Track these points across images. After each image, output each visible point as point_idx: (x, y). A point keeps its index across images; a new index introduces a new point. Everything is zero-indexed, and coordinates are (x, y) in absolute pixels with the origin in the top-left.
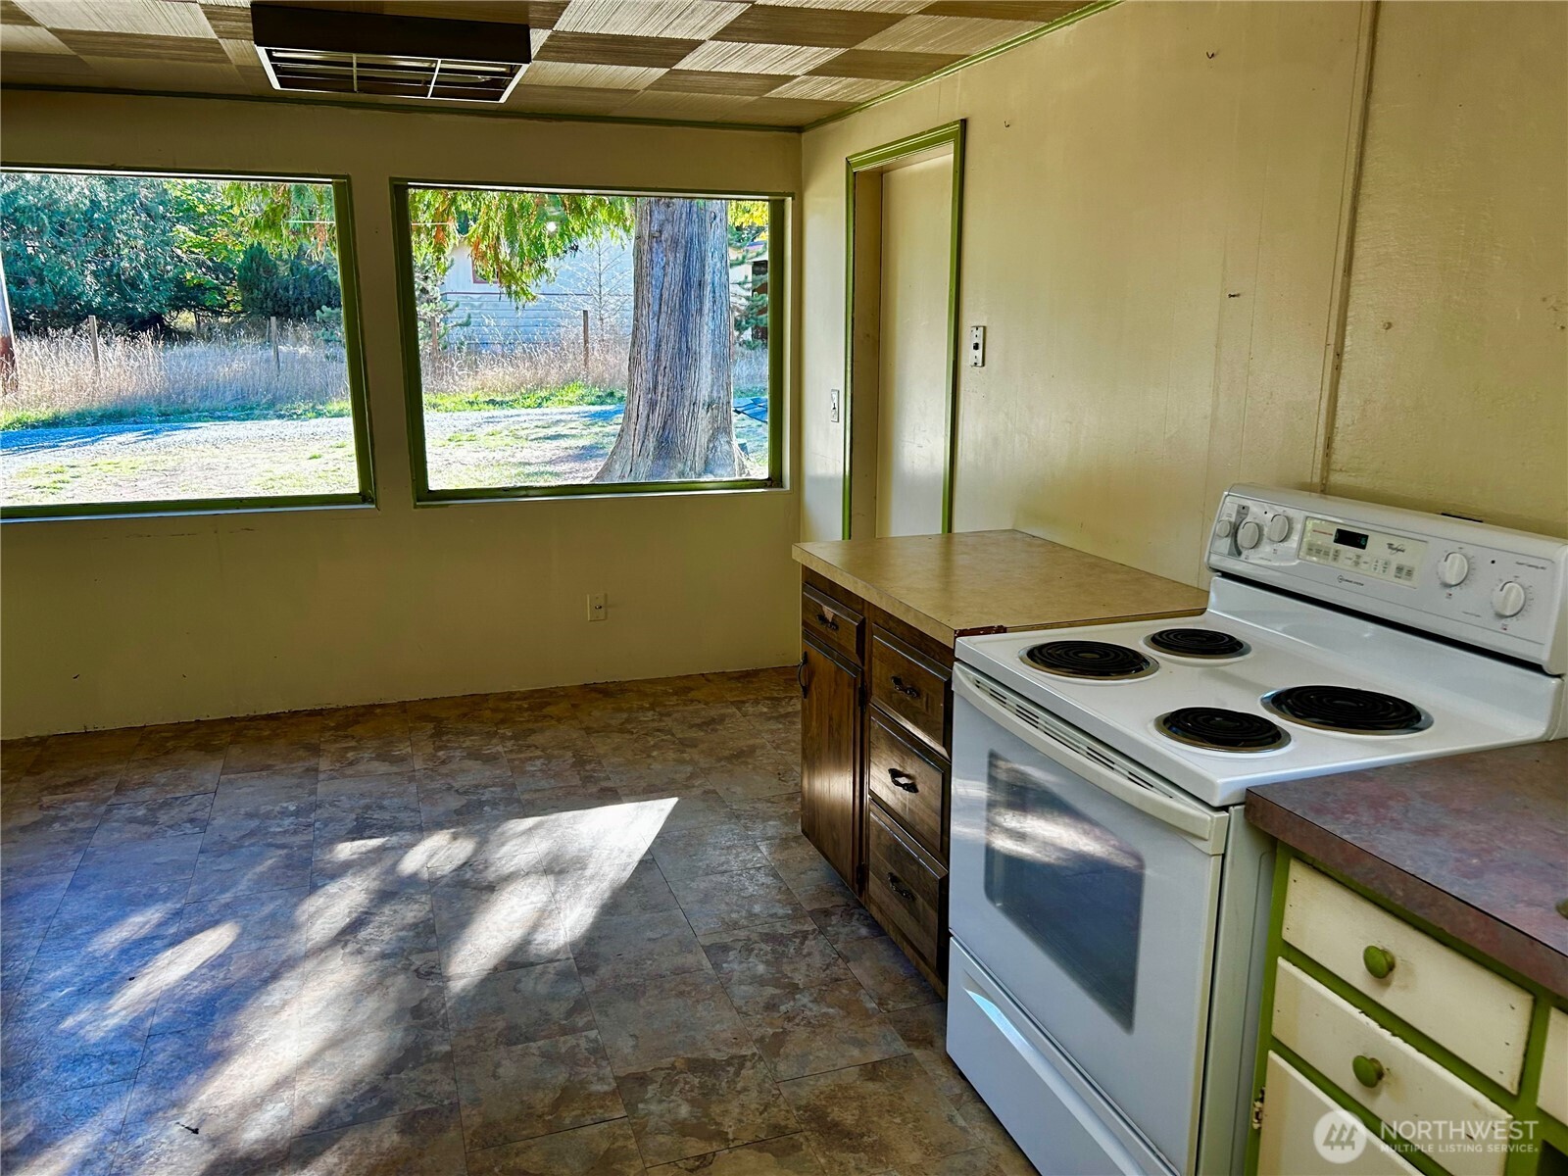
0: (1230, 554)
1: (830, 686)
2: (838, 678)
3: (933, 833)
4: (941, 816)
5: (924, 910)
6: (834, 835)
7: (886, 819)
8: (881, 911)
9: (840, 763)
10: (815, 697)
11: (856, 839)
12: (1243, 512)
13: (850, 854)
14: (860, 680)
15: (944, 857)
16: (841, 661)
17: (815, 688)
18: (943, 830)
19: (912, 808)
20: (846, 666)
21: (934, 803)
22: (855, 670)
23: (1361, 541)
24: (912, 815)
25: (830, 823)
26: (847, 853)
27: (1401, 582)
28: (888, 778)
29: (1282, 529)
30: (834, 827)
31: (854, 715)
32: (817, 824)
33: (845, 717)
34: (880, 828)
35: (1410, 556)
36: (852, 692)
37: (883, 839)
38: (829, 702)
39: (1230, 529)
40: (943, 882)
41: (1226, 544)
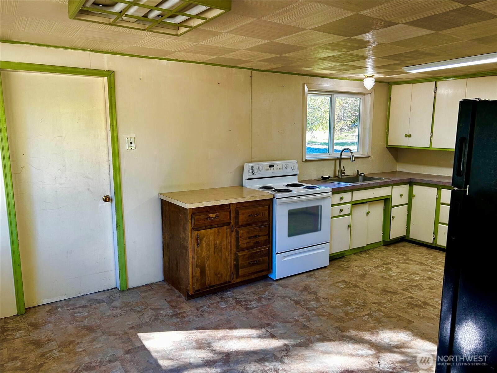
0: (252, 175)
1: (215, 235)
2: (220, 231)
3: (266, 240)
4: (268, 235)
5: (263, 259)
6: (219, 276)
7: (246, 251)
8: (244, 276)
9: (222, 253)
10: (205, 244)
11: (231, 267)
12: (252, 167)
13: (229, 274)
14: (231, 225)
15: (269, 243)
16: (221, 225)
17: (205, 241)
18: (269, 237)
19: (257, 240)
20: (224, 225)
21: (266, 234)
22: (229, 224)
23: (273, 166)
24: (258, 243)
25: (216, 274)
26: (227, 274)
27: (281, 170)
28: (247, 241)
29: (261, 168)
30: (219, 273)
31: (230, 235)
32: (207, 281)
33: (224, 239)
34: (244, 255)
35: (281, 166)
36: (228, 230)
37: (245, 257)
38: (215, 240)
39: (251, 171)
40: (269, 248)
41: (251, 173)
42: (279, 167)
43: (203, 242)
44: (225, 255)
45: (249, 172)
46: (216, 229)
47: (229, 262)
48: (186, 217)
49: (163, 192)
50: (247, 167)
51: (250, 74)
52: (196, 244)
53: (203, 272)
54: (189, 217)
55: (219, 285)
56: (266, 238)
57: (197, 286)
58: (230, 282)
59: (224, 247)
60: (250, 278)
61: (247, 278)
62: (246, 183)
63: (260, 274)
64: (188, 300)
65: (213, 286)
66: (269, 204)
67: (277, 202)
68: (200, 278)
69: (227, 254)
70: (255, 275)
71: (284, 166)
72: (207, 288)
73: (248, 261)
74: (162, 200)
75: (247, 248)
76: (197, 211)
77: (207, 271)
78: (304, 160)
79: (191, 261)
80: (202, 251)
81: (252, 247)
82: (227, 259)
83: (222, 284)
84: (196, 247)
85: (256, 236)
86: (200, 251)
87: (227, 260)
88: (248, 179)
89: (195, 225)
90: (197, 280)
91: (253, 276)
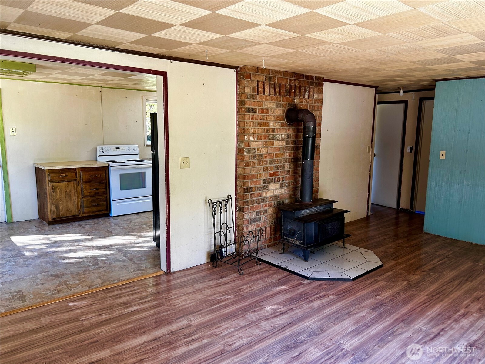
1: (65, 186)
2: (69, 184)
3: (104, 192)
4: (106, 188)
5: (102, 203)
6: (69, 211)
7: (89, 198)
8: (88, 213)
9: (71, 197)
10: (58, 191)
11: (78, 207)
12: (102, 148)
13: (77, 210)
14: (77, 181)
15: (107, 193)
16: (69, 181)
17: (58, 190)
18: (106, 190)
19: (97, 191)
20: (71, 181)
21: (104, 188)
22: (76, 180)
23: (119, 148)
24: (98, 193)
25: (67, 210)
26: (75, 211)
27: (125, 151)
28: (90, 191)
29: (109, 149)
30: (69, 210)
31: (77, 187)
32: (61, 214)
33: (72, 189)
34: (88, 200)
35: (125, 148)
36: (75, 184)
37: (88, 201)
38: (65, 189)
39: (101, 150)
40: (107, 197)
41: (101, 152)
42: (123, 149)
43: (57, 190)
44: (74, 199)
45: (100, 151)
46: (66, 183)
47: (76, 203)
48: (45, 175)
49: (36, 162)
50: (99, 148)
51: (100, 90)
52: (52, 191)
53: (57, 208)
54: (47, 175)
55: (70, 216)
56: (104, 190)
57: (54, 217)
58: (77, 215)
59: (73, 194)
60: (93, 214)
61: (91, 214)
62: (98, 158)
63: (101, 213)
64: (49, 225)
65: (65, 217)
66: (106, 170)
67: (111, 168)
68: (55, 211)
69: (75, 199)
70: (97, 213)
71: (127, 149)
72: (61, 218)
73: (91, 204)
74: (36, 167)
75: (89, 196)
76: (52, 172)
77: (60, 208)
78: (146, 145)
79: (49, 201)
80: (56, 195)
81: (94, 196)
82: (75, 201)
83: (72, 216)
84: (52, 193)
85: (96, 189)
86: (55, 195)
87: (75, 203)
88: (99, 156)
89: (51, 180)
90: (54, 212)
91: (95, 214)
